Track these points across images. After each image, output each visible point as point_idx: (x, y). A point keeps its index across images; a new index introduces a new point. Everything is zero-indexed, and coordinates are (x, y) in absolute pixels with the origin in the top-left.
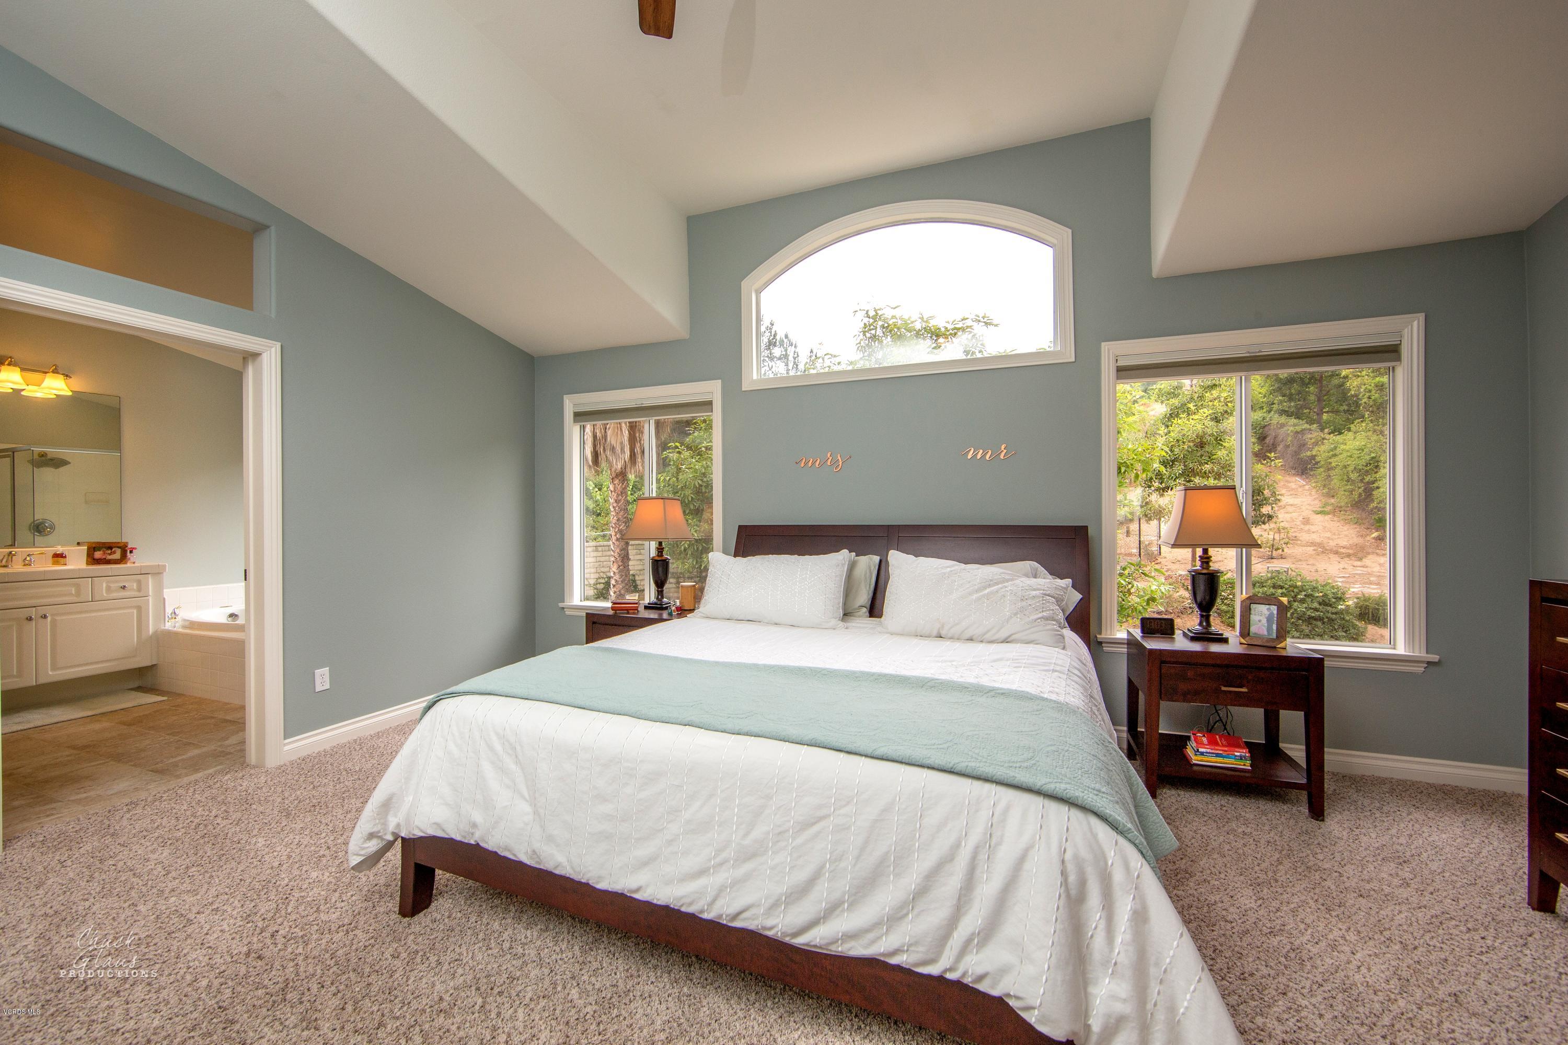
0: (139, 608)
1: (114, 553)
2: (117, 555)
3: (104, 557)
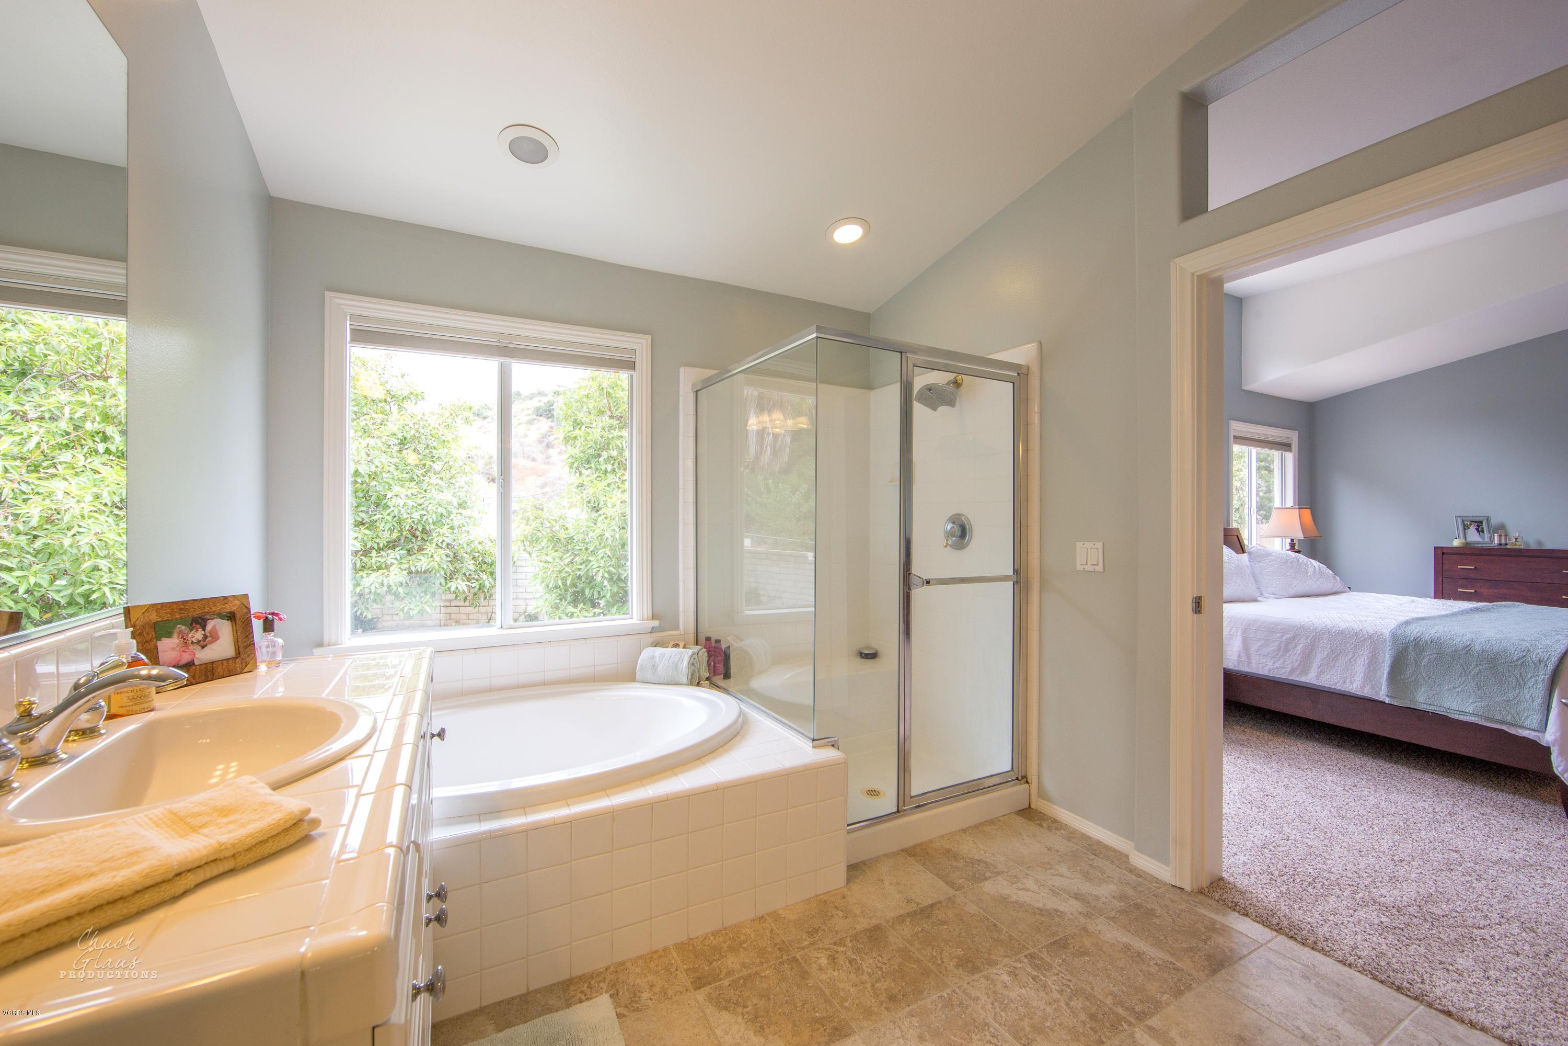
1: (214, 637)
2: (223, 647)
3: (185, 658)
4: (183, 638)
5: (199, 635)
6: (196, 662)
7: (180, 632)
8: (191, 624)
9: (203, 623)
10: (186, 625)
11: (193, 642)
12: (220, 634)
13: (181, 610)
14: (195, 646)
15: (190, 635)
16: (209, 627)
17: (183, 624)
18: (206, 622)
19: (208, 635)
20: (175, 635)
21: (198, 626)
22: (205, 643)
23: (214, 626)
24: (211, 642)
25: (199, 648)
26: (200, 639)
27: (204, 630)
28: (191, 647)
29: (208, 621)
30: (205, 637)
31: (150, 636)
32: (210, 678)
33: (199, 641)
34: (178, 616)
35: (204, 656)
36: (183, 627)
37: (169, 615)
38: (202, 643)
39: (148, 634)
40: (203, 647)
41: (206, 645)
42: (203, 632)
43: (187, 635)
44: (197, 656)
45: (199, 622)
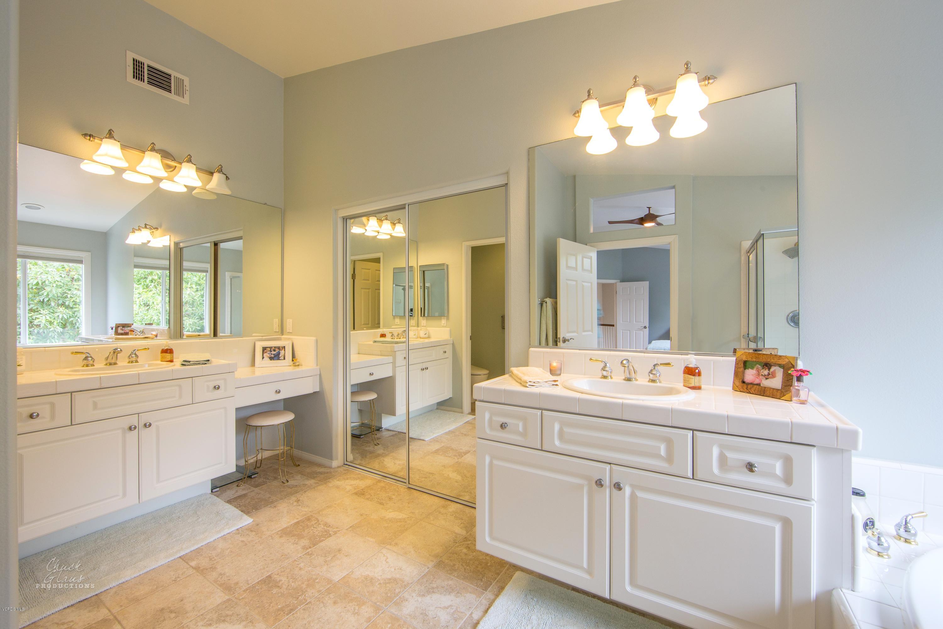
0: (787, 524)
1: (773, 375)
2: (776, 382)
3: (757, 381)
4: (758, 371)
5: (766, 372)
6: (761, 385)
7: (757, 368)
8: (764, 366)
9: (769, 367)
10: (761, 366)
11: (762, 375)
12: (777, 375)
13: (756, 357)
14: (763, 377)
15: (762, 371)
16: (772, 370)
17: (759, 365)
18: (771, 367)
19: (771, 373)
20: (755, 369)
21: (766, 368)
22: (768, 377)
23: (775, 370)
24: (771, 378)
25: (765, 378)
26: (766, 374)
27: (769, 370)
28: (761, 377)
29: (772, 367)
30: (769, 374)
31: (741, 365)
32: (762, 394)
33: (765, 375)
34: (754, 360)
35: (766, 383)
36: (759, 366)
37: (751, 359)
38: (767, 377)
39: (740, 365)
40: (766, 379)
41: (768, 378)
42: (768, 372)
43: (760, 371)
44: (762, 382)
45: (767, 365)
